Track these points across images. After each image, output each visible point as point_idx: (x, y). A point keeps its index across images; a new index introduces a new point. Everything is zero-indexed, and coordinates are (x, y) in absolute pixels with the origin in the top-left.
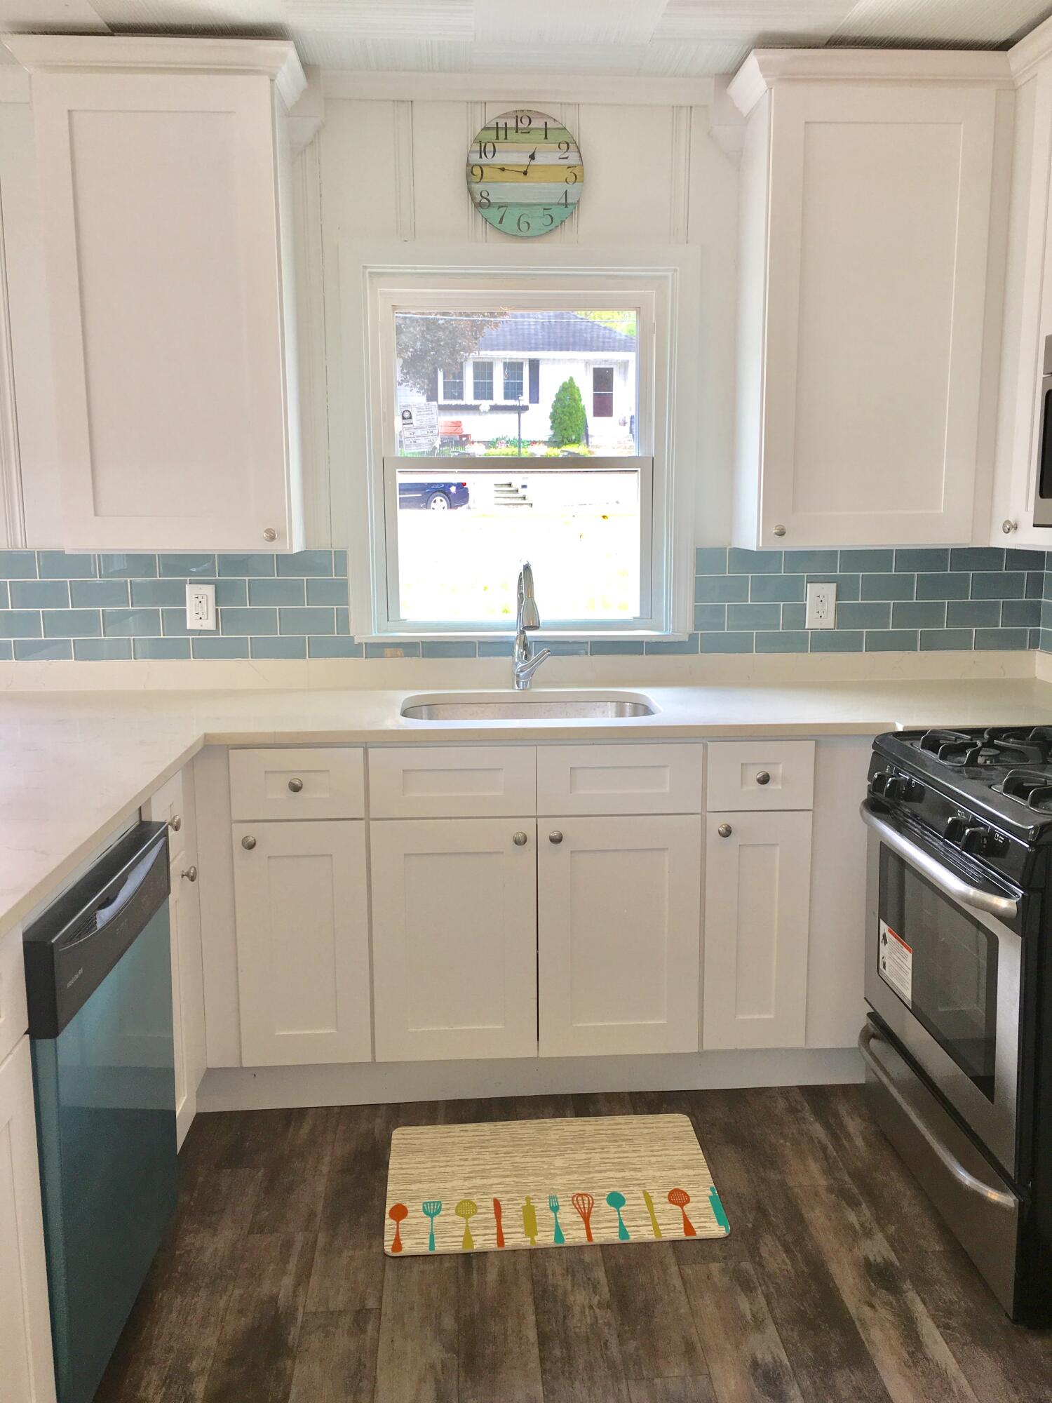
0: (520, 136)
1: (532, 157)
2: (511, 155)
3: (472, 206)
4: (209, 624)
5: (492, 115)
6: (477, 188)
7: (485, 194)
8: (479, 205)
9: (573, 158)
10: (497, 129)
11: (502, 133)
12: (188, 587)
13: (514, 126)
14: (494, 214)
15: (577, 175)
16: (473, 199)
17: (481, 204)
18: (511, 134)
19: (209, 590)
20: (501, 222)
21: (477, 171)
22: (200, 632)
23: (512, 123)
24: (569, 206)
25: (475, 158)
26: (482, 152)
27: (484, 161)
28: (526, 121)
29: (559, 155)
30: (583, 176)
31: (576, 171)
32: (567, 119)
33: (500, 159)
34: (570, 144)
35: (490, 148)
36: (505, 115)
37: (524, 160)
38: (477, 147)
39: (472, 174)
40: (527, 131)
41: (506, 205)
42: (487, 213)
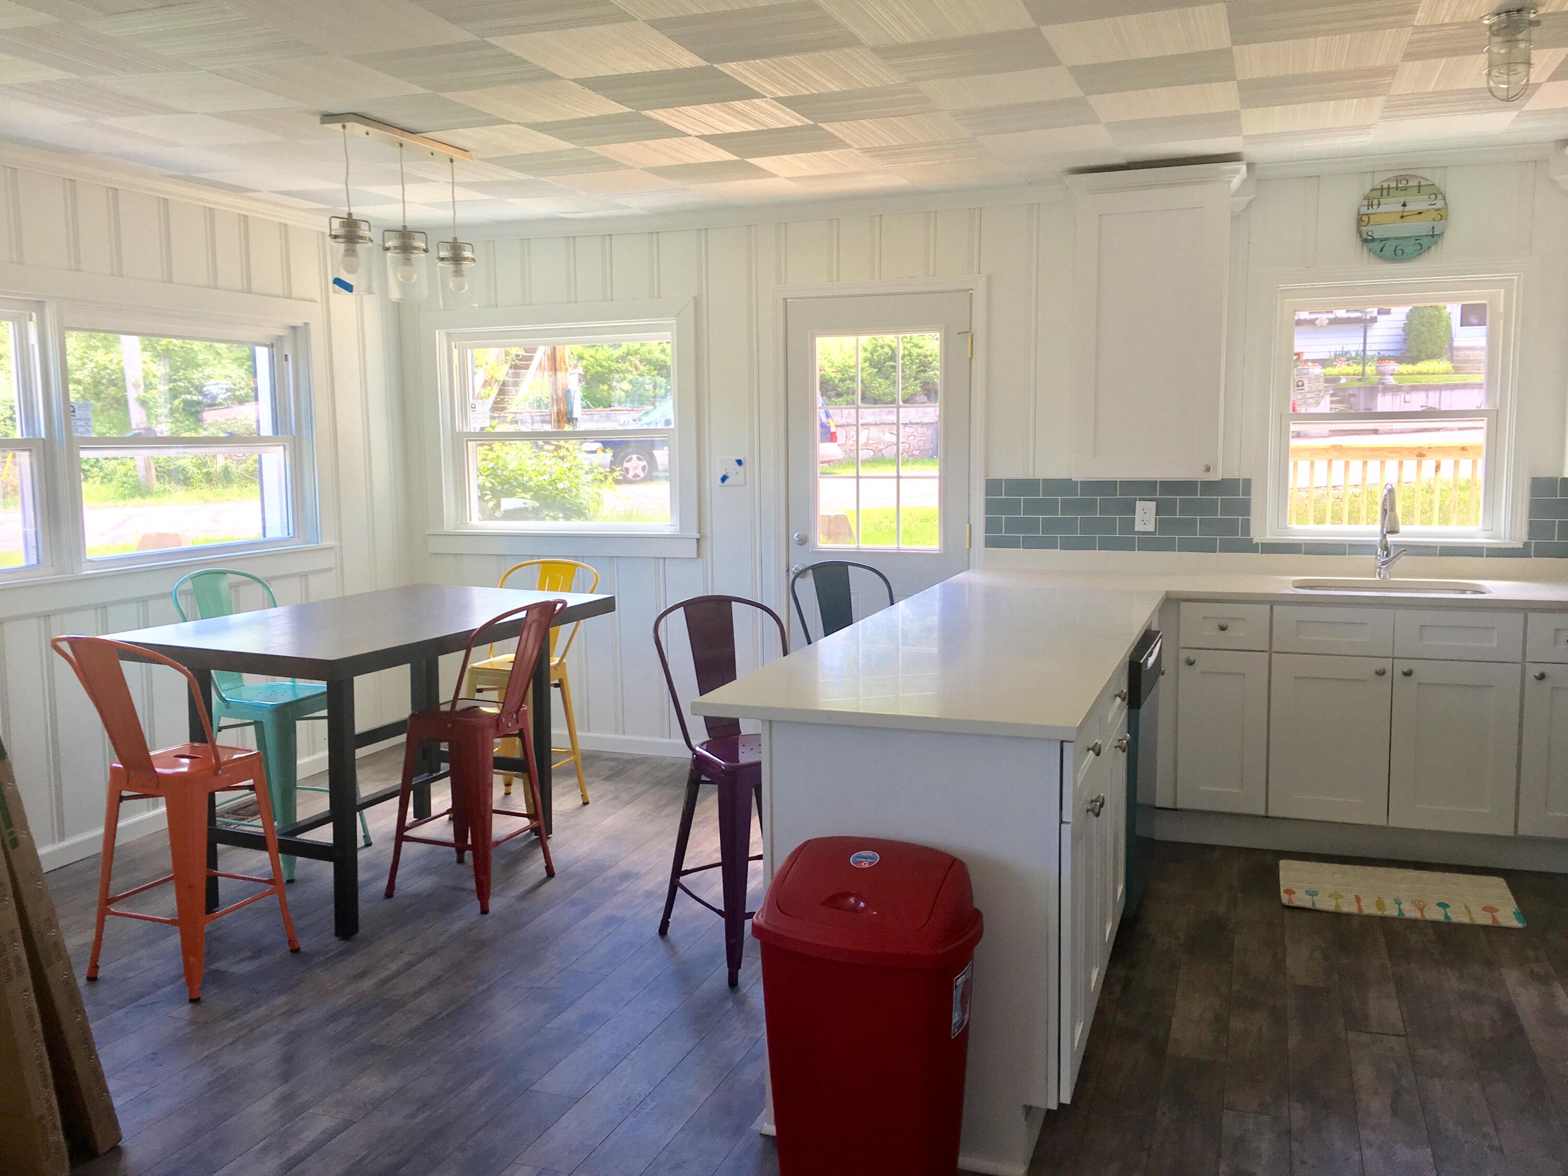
0: (1399, 192)
1: (1404, 205)
2: (1391, 205)
3: (1359, 243)
4: (1151, 528)
5: (1378, 180)
6: (1364, 229)
7: (1370, 233)
8: (1365, 241)
9: (1439, 204)
10: (1382, 189)
11: (1385, 192)
12: (1137, 502)
13: (1395, 186)
14: (1377, 246)
15: (1442, 215)
16: (1361, 236)
17: (1367, 240)
18: (1392, 192)
19: (1153, 504)
20: (1381, 251)
21: (1365, 218)
22: (1143, 533)
23: (1393, 184)
24: (1434, 237)
25: (1364, 210)
26: (1370, 205)
27: (1371, 211)
28: (1404, 182)
29: (1429, 202)
30: (1447, 215)
31: (1442, 212)
32: (1436, 178)
33: (1383, 209)
34: (1436, 193)
35: (1376, 202)
36: (1388, 180)
37: (1401, 208)
38: (1366, 203)
39: (1361, 220)
40: (1405, 189)
41: (1386, 239)
42: (1371, 245)
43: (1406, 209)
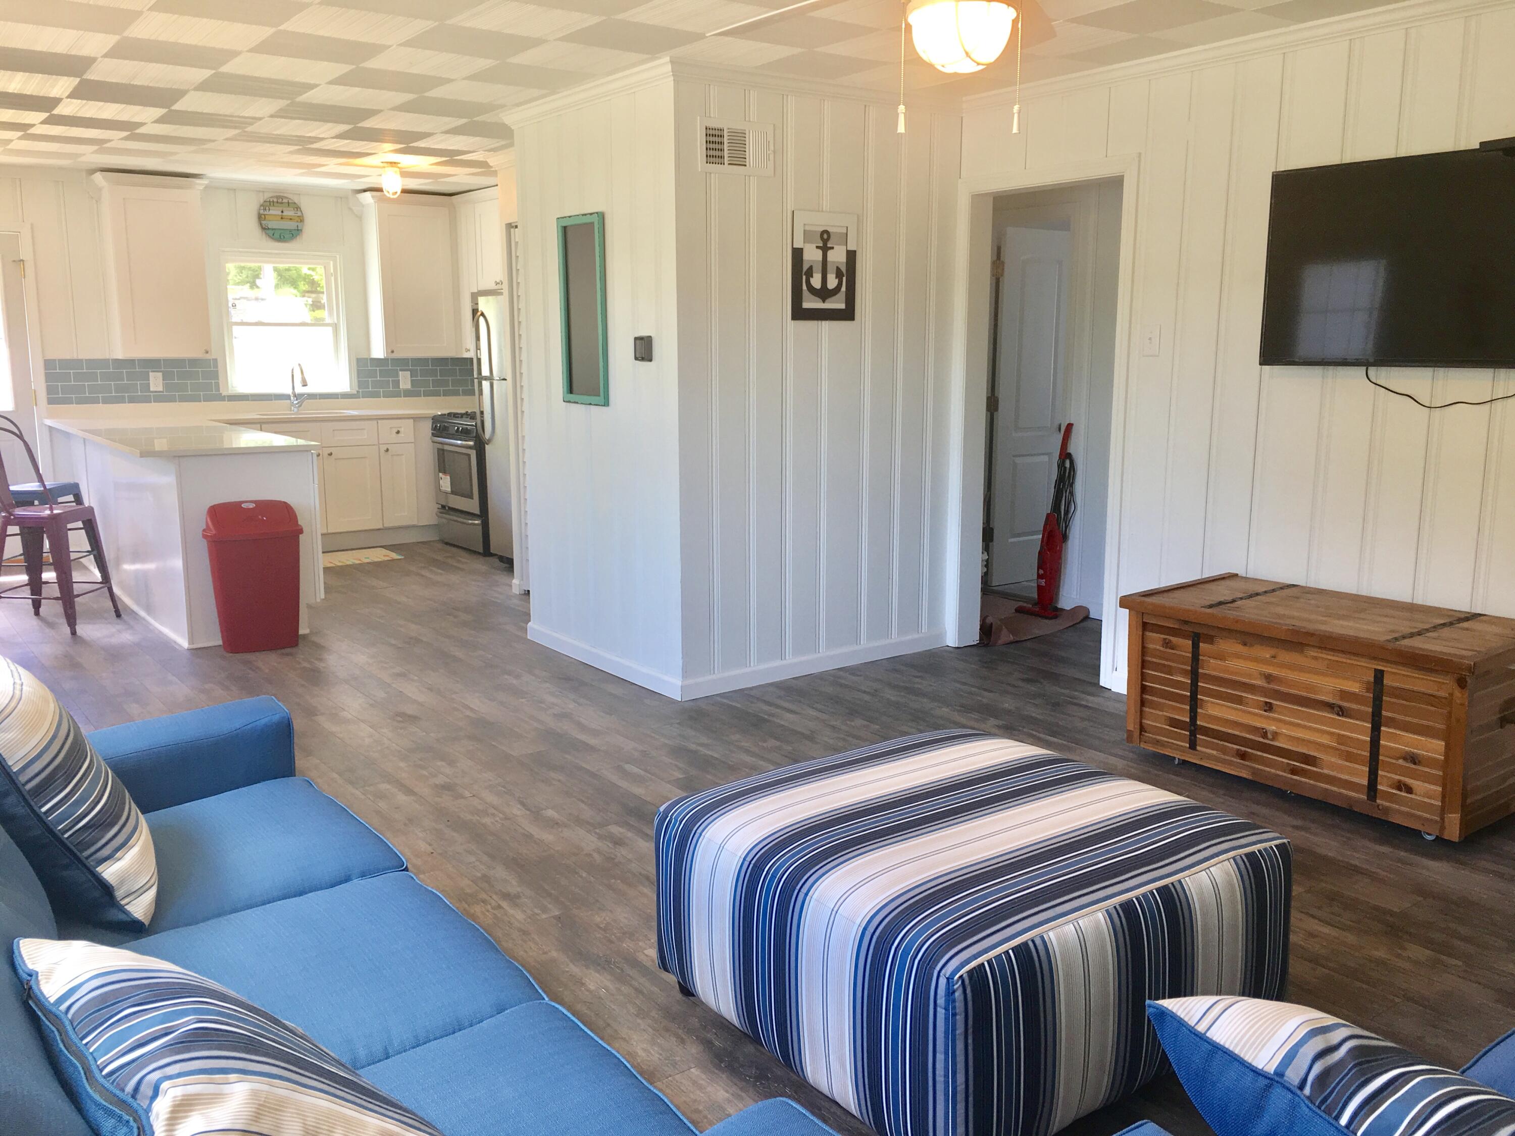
0: (279, 205)
1: (282, 212)
2: (275, 211)
3: (260, 231)
4: (160, 388)
5: (267, 196)
6: (263, 222)
7: (266, 225)
9: (299, 214)
10: (269, 201)
11: (271, 203)
12: (150, 373)
14: (270, 232)
15: (301, 219)
16: (261, 226)
17: (264, 229)
18: (275, 204)
19: (160, 374)
20: (272, 235)
21: (263, 216)
22: (156, 392)
23: (275, 200)
24: (299, 231)
25: (262, 212)
26: (265, 209)
27: (265, 213)
28: (280, 200)
29: (294, 212)
30: (303, 220)
32: (297, 200)
33: (271, 212)
34: (297, 208)
35: (267, 208)
36: (271, 197)
37: (280, 213)
38: (262, 208)
39: (260, 218)
40: (282, 203)
41: (275, 229)
42: (268, 231)
43: (284, 214)
